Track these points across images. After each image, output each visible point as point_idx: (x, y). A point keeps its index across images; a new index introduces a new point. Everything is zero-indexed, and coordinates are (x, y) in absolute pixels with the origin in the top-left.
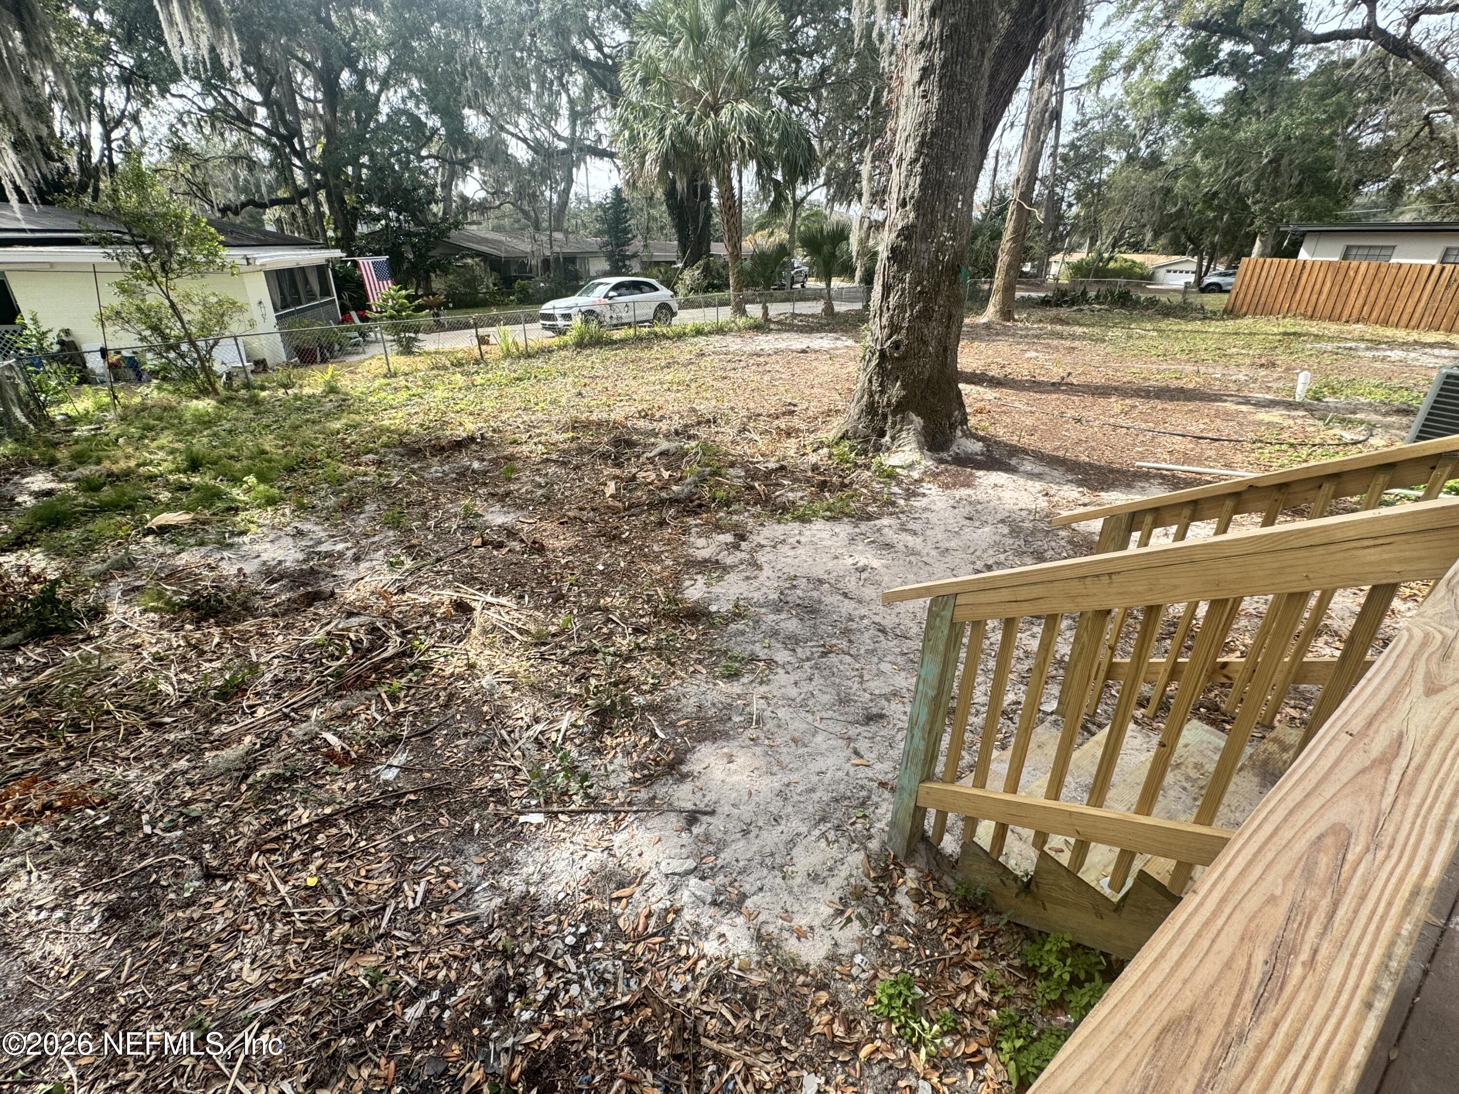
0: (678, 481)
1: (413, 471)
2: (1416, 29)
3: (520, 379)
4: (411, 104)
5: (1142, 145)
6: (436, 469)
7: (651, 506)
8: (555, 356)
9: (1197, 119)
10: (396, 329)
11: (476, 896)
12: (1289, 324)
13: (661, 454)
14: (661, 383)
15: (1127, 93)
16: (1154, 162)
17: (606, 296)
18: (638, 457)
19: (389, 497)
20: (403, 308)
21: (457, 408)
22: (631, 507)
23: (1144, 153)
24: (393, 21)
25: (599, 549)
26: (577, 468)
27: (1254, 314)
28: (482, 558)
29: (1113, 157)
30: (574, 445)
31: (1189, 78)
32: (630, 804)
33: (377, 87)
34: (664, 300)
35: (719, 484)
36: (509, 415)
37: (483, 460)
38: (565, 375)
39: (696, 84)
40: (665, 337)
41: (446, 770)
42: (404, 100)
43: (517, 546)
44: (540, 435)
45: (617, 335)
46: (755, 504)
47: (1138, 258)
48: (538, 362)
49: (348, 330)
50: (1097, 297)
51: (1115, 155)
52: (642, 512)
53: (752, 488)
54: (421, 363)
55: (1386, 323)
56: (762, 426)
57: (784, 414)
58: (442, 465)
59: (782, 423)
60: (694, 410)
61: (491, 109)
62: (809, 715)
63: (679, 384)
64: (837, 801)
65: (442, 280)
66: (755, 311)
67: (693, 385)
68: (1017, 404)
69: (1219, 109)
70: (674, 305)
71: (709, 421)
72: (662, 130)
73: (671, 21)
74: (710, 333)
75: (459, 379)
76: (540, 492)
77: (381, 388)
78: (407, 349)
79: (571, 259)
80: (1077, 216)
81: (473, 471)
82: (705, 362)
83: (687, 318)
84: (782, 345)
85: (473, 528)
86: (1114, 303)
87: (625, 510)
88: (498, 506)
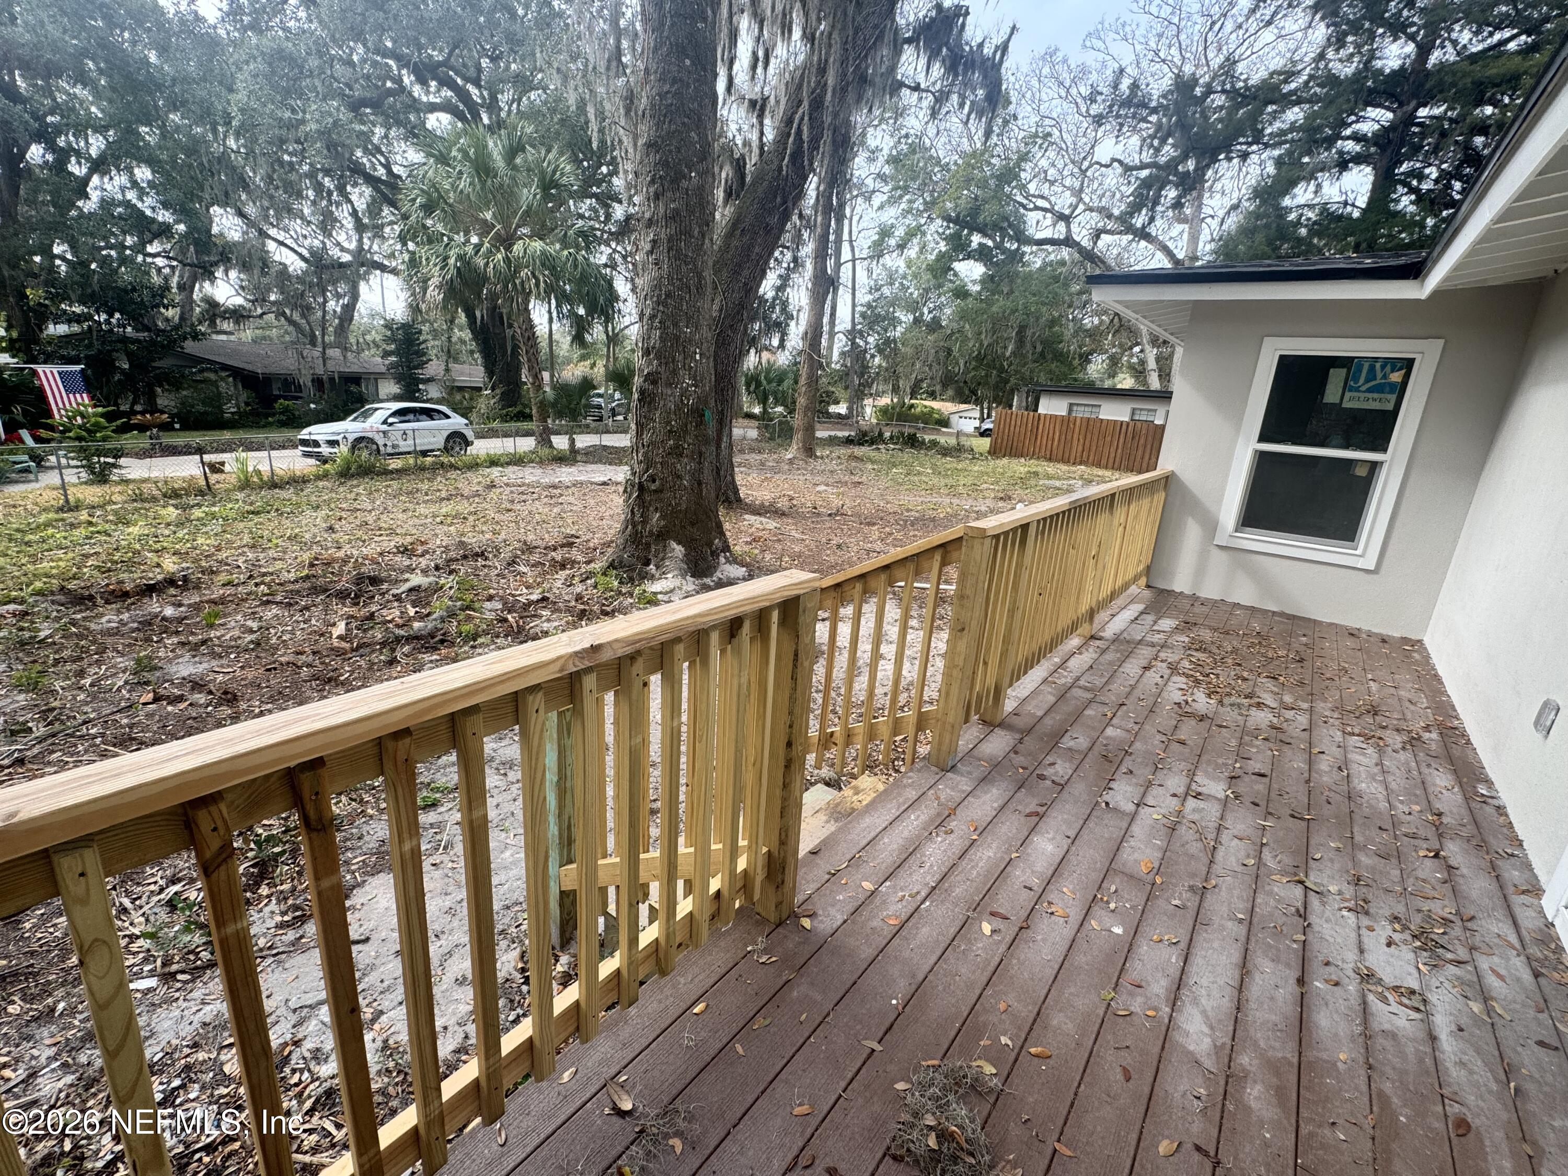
0: (421, 617)
1: (74, 623)
2: (1100, 243)
3: (256, 513)
4: (131, 195)
5: (926, 310)
6: (109, 618)
7: (383, 644)
8: (309, 488)
9: (961, 293)
10: (85, 454)
11: (39, 1080)
12: (1033, 465)
13: (411, 590)
14: (435, 516)
15: (909, 267)
16: (934, 326)
17: (385, 422)
18: (383, 594)
19: (29, 654)
20: (98, 427)
21: (158, 546)
22: (360, 646)
23: (928, 317)
24: (110, 101)
25: (308, 693)
26: (307, 608)
27: (1011, 456)
28: (149, 716)
29: (903, 319)
30: (307, 585)
31: (952, 259)
32: (270, 948)
33: (84, 170)
34: (456, 428)
35: (469, 618)
36: (228, 553)
37: (180, 605)
38: (317, 508)
39: (488, 216)
40: (453, 467)
41: (32, 953)
42: (123, 189)
43: (201, 698)
44: (264, 575)
45: (395, 464)
46: (506, 636)
47: (936, 405)
48: (288, 493)
49: (11, 452)
50: (892, 437)
51: (906, 318)
52: (373, 651)
53: (506, 620)
54: (117, 494)
55: (1099, 465)
56: (535, 558)
57: (562, 546)
58: (119, 612)
59: (558, 556)
60: (462, 543)
61: (251, 210)
62: (503, 835)
63: (455, 517)
64: (508, 908)
65: (172, 396)
66: (560, 442)
67: (471, 518)
68: (793, 533)
69: (977, 288)
70: (469, 434)
71: (477, 555)
72: (446, 258)
73: (454, 153)
74: (508, 464)
75: (171, 513)
76: (249, 637)
77: (48, 525)
78: (101, 477)
79: (355, 379)
80: (880, 366)
81: (164, 619)
82: (493, 494)
83: (481, 448)
84: (582, 478)
85: (147, 683)
86: (905, 443)
87: (353, 650)
88: (188, 656)
